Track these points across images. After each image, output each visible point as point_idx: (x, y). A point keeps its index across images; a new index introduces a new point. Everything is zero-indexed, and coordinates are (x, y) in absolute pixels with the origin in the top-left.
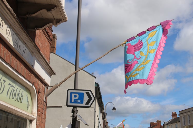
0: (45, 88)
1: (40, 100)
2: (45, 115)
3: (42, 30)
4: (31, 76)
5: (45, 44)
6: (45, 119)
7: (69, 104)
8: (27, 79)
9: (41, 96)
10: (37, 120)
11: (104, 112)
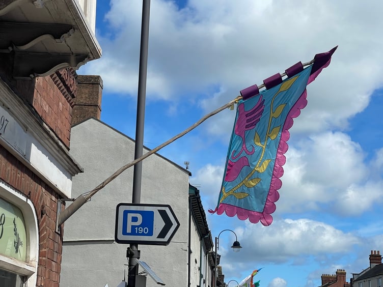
0: (59, 203)
1: (46, 230)
2: (59, 264)
3: (51, 76)
4: (23, 179)
5: (58, 106)
6: (58, 272)
7: (121, 237)
8: (11, 185)
9: (48, 222)
10: (37, 275)
11: (213, 252)
